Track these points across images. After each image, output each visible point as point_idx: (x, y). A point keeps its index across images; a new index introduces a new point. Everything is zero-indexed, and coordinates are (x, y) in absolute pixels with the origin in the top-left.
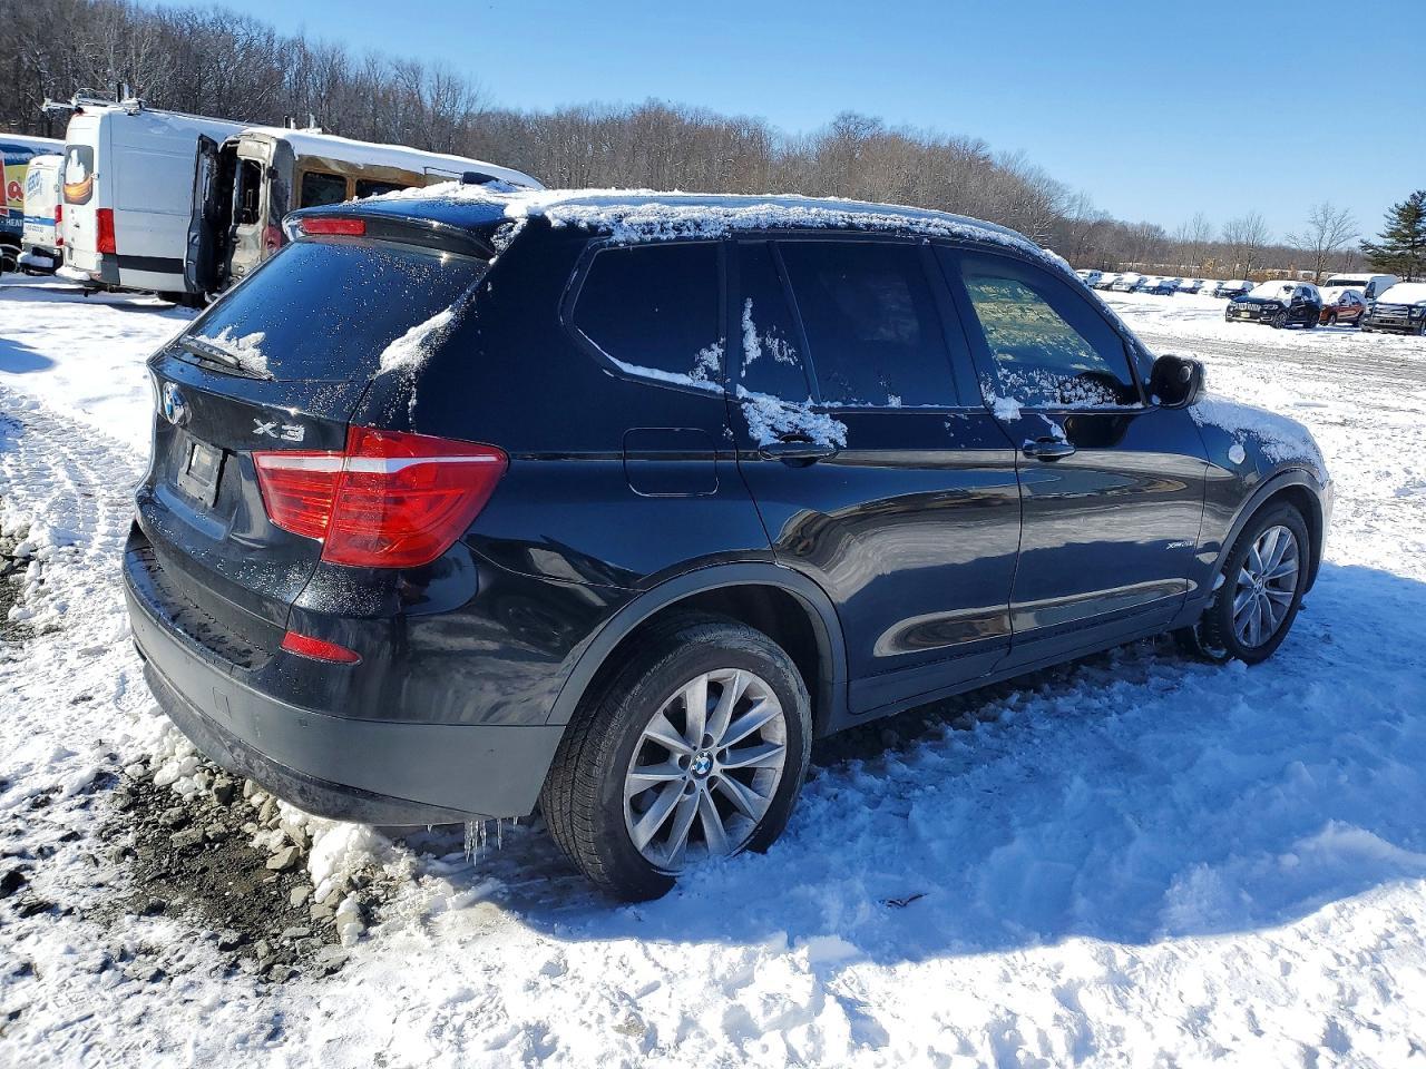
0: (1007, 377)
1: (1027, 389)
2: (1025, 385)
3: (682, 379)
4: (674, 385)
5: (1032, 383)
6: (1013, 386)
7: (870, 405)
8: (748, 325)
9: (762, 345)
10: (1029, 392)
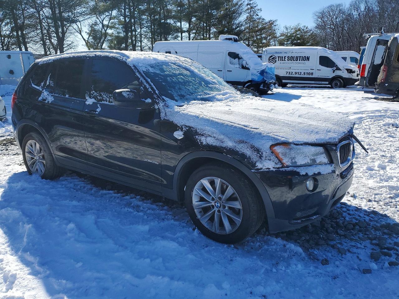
0: (94, 93)
1: (98, 97)
2: (98, 96)
3: (38, 88)
4: (36, 88)
5: (101, 95)
6: (95, 96)
7: (63, 96)
8: (49, 78)
9: (49, 82)
10: (99, 98)
